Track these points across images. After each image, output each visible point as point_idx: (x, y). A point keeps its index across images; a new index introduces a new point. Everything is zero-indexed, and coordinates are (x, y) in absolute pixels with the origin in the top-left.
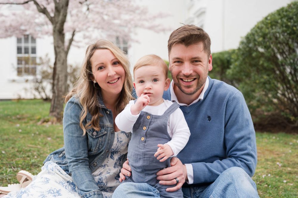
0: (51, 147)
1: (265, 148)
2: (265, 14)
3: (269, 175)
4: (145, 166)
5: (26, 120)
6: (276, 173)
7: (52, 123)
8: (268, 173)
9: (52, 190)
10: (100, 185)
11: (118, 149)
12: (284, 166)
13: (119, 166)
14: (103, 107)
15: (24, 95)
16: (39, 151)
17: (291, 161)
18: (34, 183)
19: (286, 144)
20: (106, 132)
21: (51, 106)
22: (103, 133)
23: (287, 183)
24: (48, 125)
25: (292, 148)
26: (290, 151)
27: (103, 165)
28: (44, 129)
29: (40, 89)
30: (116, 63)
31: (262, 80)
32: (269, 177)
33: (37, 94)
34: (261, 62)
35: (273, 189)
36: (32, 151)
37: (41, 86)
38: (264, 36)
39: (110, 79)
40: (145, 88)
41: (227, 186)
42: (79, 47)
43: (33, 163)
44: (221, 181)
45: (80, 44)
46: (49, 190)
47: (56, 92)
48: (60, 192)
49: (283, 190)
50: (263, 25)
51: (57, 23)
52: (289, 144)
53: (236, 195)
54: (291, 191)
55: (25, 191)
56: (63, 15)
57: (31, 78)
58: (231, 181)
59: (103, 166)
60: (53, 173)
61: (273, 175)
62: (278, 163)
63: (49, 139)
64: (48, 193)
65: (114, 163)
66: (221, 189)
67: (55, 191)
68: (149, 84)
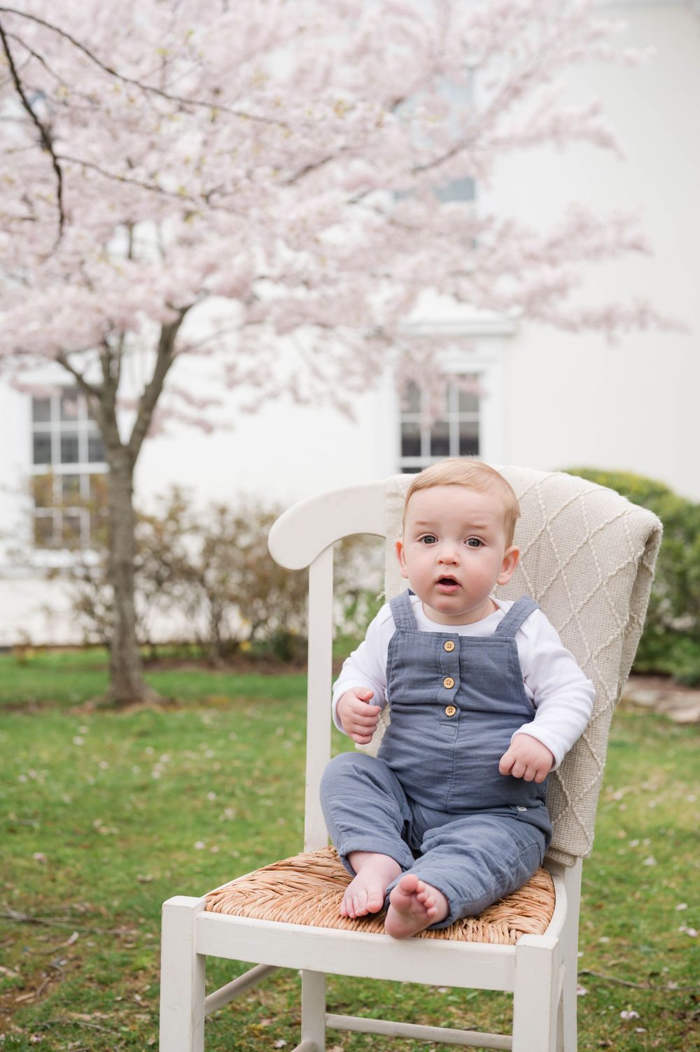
40: (439, 558)
68: (448, 548)
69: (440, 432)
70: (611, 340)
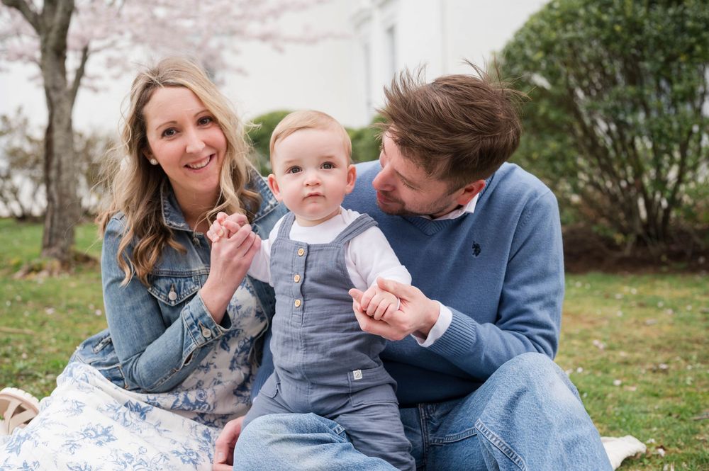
0: (58, 330)
3: (580, 370)
4: (307, 365)
6: (594, 364)
7: (51, 273)
8: (577, 365)
9: (93, 430)
10: (199, 408)
11: (235, 326)
12: (611, 348)
13: (242, 365)
14: (183, 227)
16: (29, 341)
17: (625, 337)
18: (48, 415)
19: (607, 297)
20: (197, 288)
21: (45, 232)
22: (192, 292)
23: (621, 386)
24: (41, 278)
25: (623, 307)
26: (620, 314)
27: (205, 365)
28: (34, 288)
29: (7, 194)
30: (206, 119)
31: (547, 152)
32: (579, 374)
34: (542, 110)
35: (593, 402)
36: (11, 343)
37: (8, 184)
38: (548, 48)
39: (192, 160)
40: (305, 183)
41: (516, 396)
42: (95, 90)
43: (21, 370)
44: (501, 386)
45: (97, 83)
46: (85, 431)
47: (56, 197)
48: (111, 433)
49: (616, 403)
50: (543, 23)
51: (49, 30)
52: (614, 298)
53: (539, 416)
54: (632, 404)
55: (27, 435)
56: (65, 10)
58: (523, 384)
59: (203, 367)
60: (89, 388)
61: (588, 369)
62: (596, 342)
63: (50, 311)
64: (83, 437)
65: (231, 359)
66: (502, 404)
67: (100, 431)
68: (311, 174)
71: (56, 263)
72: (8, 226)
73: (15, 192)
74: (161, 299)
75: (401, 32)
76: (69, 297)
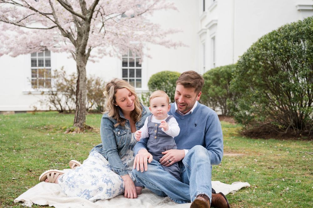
1: (252, 150)
2: (260, 36)
5: (52, 130)
6: (251, 165)
7: (77, 132)
8: (245, 166)
12: (259, 162)
14: (124, 118)
15: (39, 108)
16: (72, 152)
17: (267, 159)
19: (271, 147)
20: (126, 133)
21: (75, 117)
23: (255, 171)
24: (74, 134)
26: (271, 152)
28: (72, 137)
29: (56, 102)
33: (52, 106)
34: (254, 79)
36: (67, 153)
37: (56, 98)
38: (257, 57)
40: (158, 110)
41: (191, 154)
42: (94, 62)
45: (94, 59)
50: (256, 47)
51: (79, 46)
52: (273, 148)
56: (85, 39)
57: (46, 90)
58: (193, 151)
63: (78, 144)
66: (188, 156)
68: (159, 108)
69: (132, 61)
70: (175, 48)
71: (79, 129)
72: (56, 114)
73: (59, 101)
74: (116, 133)
75: (217, 39)
76: (84, 140)
